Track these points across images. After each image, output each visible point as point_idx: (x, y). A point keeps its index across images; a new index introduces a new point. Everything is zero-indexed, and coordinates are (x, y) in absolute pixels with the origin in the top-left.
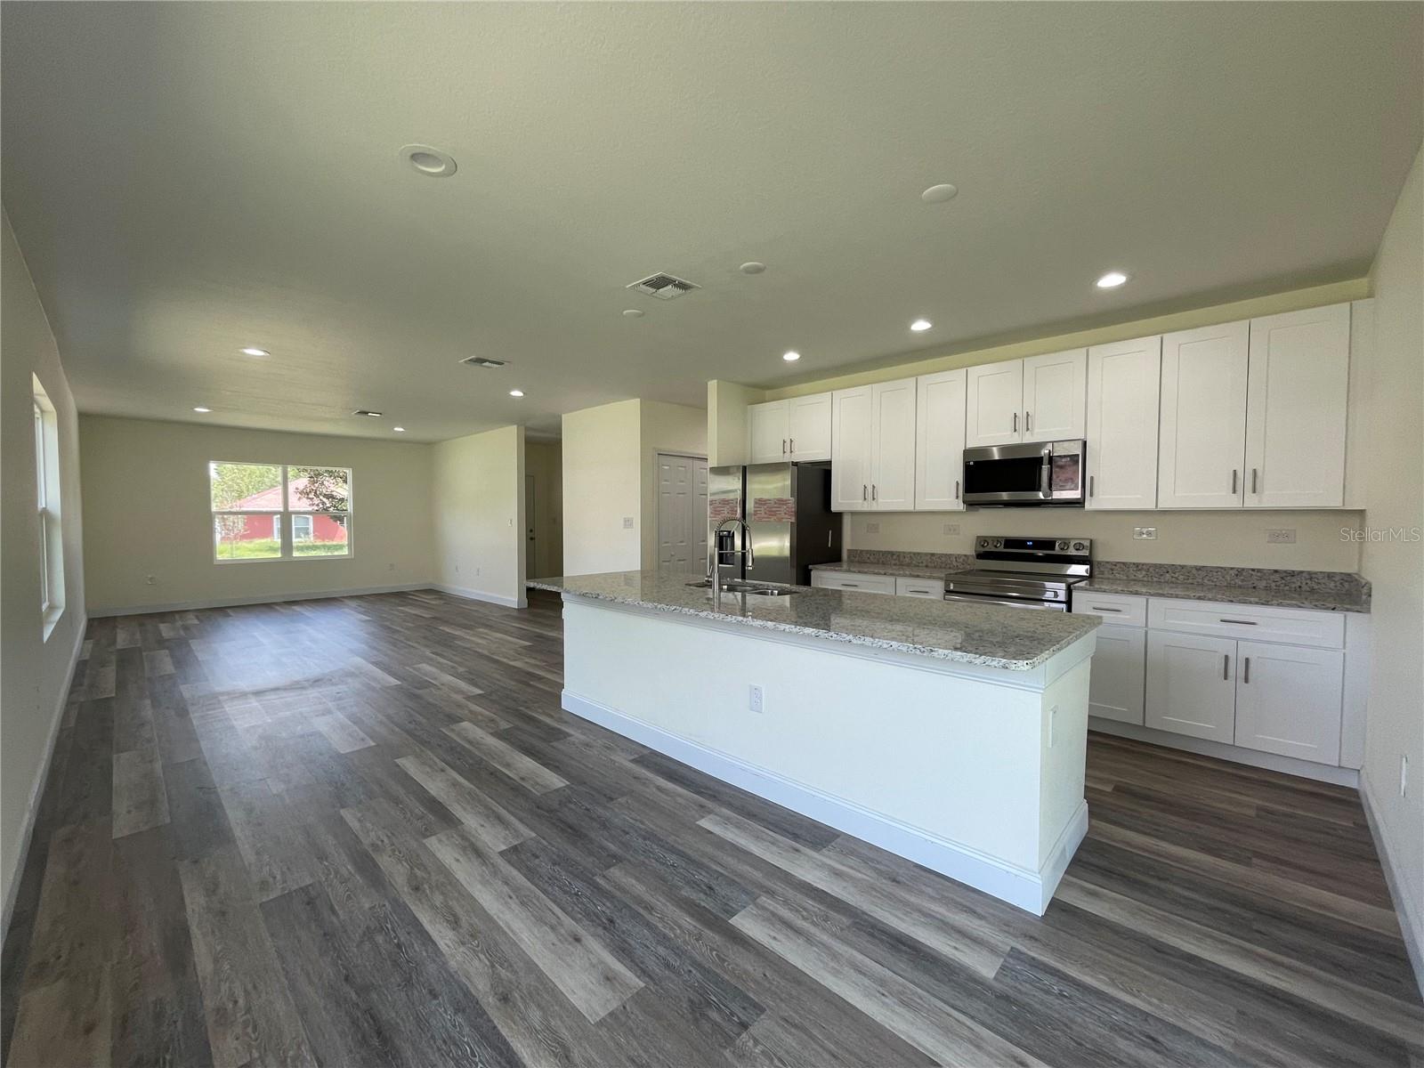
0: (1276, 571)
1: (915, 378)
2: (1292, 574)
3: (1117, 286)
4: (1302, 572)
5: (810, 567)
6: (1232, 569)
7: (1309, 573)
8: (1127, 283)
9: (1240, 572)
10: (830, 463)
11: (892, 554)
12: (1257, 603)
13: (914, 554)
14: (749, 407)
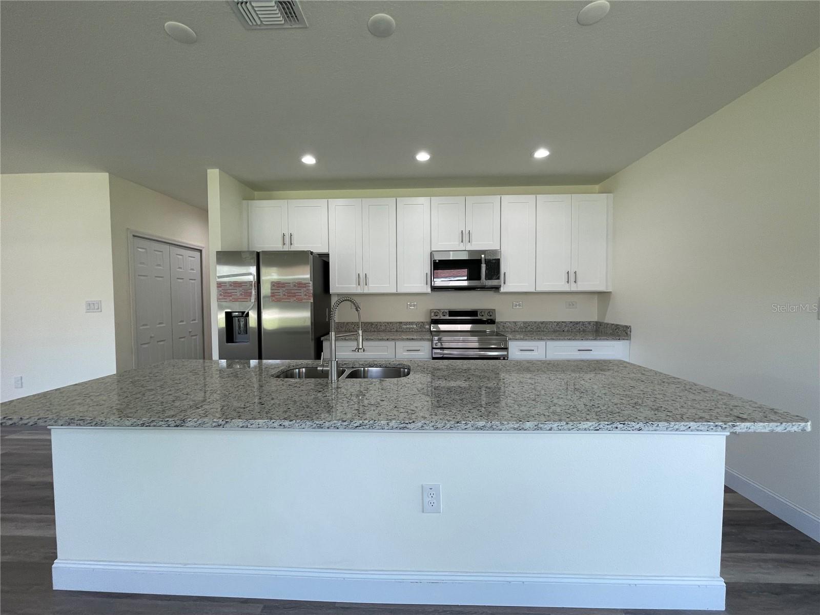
0: (571, 322)
1: (395, 199)
2: (577, 323)
3: (543, 158)
4: (580, 322)
5: (322, 338)
6: (555, 322)
7: (583, 322)
8: (549, 156)
9: (558, 323)
10: (327, 255)
11: (372, 324)
12: (592, 339)
13: (388, 323)
14: (245, 202)
